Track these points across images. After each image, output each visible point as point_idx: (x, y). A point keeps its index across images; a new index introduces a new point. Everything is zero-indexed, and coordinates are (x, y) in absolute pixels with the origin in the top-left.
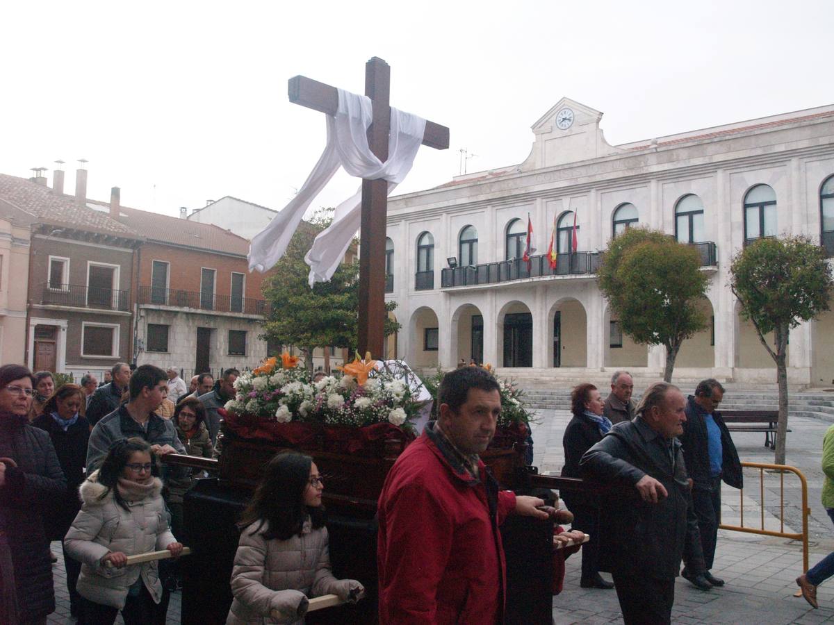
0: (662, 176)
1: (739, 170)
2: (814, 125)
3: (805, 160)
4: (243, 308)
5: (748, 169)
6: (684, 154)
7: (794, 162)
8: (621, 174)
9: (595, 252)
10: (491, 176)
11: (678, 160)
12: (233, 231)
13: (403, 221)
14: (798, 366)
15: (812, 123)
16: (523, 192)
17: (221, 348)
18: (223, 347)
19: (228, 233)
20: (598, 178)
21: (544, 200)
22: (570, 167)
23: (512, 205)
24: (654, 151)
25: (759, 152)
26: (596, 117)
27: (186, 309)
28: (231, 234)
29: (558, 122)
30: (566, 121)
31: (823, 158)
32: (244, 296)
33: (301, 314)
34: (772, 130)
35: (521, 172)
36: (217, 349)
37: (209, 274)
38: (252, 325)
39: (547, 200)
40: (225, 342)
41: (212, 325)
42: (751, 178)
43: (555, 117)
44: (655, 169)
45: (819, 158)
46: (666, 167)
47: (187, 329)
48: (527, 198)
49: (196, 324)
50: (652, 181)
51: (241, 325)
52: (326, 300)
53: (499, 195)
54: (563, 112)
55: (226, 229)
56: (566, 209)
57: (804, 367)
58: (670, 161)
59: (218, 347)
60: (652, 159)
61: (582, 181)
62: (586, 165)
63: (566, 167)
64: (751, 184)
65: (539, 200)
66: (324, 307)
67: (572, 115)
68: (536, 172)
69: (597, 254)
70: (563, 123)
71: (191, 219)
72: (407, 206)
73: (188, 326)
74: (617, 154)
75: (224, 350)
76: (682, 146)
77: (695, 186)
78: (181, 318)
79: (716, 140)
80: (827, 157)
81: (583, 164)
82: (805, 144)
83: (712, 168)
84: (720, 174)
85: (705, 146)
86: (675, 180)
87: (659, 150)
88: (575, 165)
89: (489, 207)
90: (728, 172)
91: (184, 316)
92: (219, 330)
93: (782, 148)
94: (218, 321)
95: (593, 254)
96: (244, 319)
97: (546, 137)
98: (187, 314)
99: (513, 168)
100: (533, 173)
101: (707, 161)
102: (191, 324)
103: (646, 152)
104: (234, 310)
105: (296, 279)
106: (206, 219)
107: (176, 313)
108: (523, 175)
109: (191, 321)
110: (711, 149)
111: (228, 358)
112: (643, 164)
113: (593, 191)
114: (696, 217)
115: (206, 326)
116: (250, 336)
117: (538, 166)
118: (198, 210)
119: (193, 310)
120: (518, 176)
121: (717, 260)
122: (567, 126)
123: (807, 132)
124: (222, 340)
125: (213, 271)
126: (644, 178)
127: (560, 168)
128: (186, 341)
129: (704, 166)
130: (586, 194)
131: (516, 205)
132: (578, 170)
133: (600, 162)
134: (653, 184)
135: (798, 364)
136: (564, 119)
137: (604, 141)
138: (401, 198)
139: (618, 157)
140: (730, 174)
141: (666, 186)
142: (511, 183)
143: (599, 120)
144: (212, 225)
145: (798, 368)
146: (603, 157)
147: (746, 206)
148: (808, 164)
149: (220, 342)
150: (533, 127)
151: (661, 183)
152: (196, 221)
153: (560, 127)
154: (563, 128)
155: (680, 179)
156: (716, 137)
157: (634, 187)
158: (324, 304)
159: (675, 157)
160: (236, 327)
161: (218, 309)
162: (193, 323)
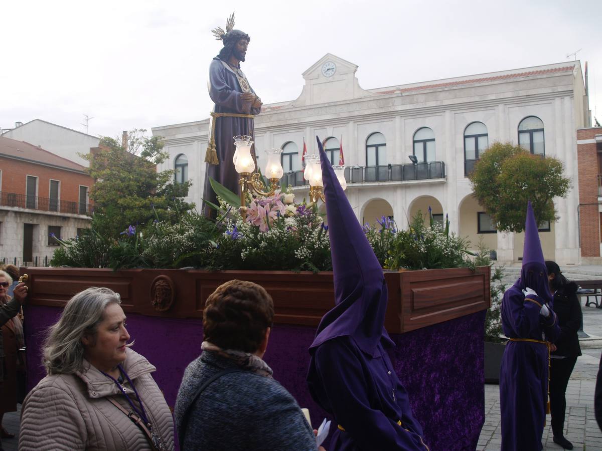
0: (405, 114)
1: (461, 111)
2: (517, 82)
3: (508, 106)
4: (59, 208)
5: (468, 111)
6: (421, 98)
7: (501, 107)
8: (374, 111)
9: (357, 167)
10: (269, 110)
11: (417, 102)
12: (43, 147)
13: (196, 142)
14: (504, 248)
15: (515, 80)
16: (297, 122)
17: (42, 240)
18: (44, 239)
19: (39, 149)
20: (356, 114)
21: (313, 129)
22: (335, 105)
23: (285, 132)
24: (400, 95)
25: (477, 99)
26: (354, 69)
27: (16, 209)
28: (41, 150)
29: (323, 72)
30: (331, 71)
31: (521, 105)
32: (59, 198)
33: (128, 213)
34: (487, 84)
35: (294, 107)
36: (39, 241)
37: (32, 180)
38: (66, 222)
39: (315, 128)
40: (45, 235)
41: (35, 222)
42: (470, 117)
43: (320, 68)
44: (399, 108)
45: (518, 105)
46: (408, 107)
47: (15, 226)
48: (299, 126)
49: (23, 221)
50: (397, 117)
51: (57, 221)
52: (147, 201)
53: (277, 124)
54: (327, 64)
55: (37, 146)
56: (330, 135)
57: (508, 249)
58: (411, 103)
59: (40, 239)
60: (398, 101)
61: (343, 115)
62: (347, 103)
63: (333, 104)
64: (470, 122)
65: (308, 128)
66: (145, 207)
67: (334, 67)
68: (308, 107)
69: (358, 169)
70: (328, 72)
71: (5, 136)
72: (200, 130)
73: (16, 222)
74: (371, 97)
75: (45, 241)
76: (421, 92)
77: (428, 121)
78: (11, 216)
79: (446, 89)
80: (524, 104)
81: (345, 103)
82: (509, 95)
83: (442, 109)
84: (448, 114)
85: (438, 93)
86: (414, 117)
87: (403, 95)
88: (339, 103)
89: (268, 133)
90: (453, 112)
91: (13, 215)
92: (40, 225)
93: (493, 97)
94: (40, 218)
95: (355, 169)
96: (60, 217)
97: (314, 82)
98: (16, 212)
99: (289, 103)
100: (305, 108)
101: (439, 104)
102: (19, 221)
103: (393, 96)
104: (51, 210)
105: (122, 185)
106: (17, 137)
107: (7, 211)
108: (297, 109)
109: (19, 218)
110: (442, 96)
111: (48, 248)
112: (391, 105)
113: (351, 123)
114: (429, 144)
115: (31, 222)
116: (64, 230)
117: (308, 103)
118: (10, 130)
119: (22, 210)
120: (293, 110)
121: (446, 175)
122: (331, 75)
123: (511, 87)
124: (43, 234)
125: (35, 178)
126: (391, 115)
127: (327, 105)
128: (15, 235)
129: (437, 107)
130: (346, 125)
131: (290, 131)
132: (341, 107)
133: (358, 101)
134: (398, 120)
135: (504, 247)
136: (328, 69)
137: (359, 87)
138: (195, 124)
139: (372, 99)
140: (455, 114)
141: (406, 121)
142: (287, 115)
143: (356, 71)
144: (24, 142)
145: (504, 250)
146: (361, 98)
147: (465, 137)
148: (510, 109)
149: (42, 234)
150: (304, 74)
151: (403, 118)
152: (9, 138)
153: (325, 75)
154: (328, 76)
155: (418, 116)
156: (446, 87)
157: (383, 120)
158: (146, 204)
159: (415, 100)
160: (53, 224)
161: (40, 209)
162: (21, 220)
